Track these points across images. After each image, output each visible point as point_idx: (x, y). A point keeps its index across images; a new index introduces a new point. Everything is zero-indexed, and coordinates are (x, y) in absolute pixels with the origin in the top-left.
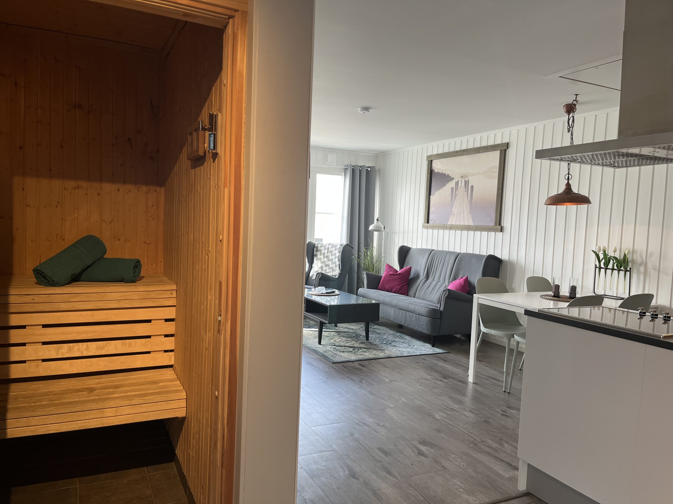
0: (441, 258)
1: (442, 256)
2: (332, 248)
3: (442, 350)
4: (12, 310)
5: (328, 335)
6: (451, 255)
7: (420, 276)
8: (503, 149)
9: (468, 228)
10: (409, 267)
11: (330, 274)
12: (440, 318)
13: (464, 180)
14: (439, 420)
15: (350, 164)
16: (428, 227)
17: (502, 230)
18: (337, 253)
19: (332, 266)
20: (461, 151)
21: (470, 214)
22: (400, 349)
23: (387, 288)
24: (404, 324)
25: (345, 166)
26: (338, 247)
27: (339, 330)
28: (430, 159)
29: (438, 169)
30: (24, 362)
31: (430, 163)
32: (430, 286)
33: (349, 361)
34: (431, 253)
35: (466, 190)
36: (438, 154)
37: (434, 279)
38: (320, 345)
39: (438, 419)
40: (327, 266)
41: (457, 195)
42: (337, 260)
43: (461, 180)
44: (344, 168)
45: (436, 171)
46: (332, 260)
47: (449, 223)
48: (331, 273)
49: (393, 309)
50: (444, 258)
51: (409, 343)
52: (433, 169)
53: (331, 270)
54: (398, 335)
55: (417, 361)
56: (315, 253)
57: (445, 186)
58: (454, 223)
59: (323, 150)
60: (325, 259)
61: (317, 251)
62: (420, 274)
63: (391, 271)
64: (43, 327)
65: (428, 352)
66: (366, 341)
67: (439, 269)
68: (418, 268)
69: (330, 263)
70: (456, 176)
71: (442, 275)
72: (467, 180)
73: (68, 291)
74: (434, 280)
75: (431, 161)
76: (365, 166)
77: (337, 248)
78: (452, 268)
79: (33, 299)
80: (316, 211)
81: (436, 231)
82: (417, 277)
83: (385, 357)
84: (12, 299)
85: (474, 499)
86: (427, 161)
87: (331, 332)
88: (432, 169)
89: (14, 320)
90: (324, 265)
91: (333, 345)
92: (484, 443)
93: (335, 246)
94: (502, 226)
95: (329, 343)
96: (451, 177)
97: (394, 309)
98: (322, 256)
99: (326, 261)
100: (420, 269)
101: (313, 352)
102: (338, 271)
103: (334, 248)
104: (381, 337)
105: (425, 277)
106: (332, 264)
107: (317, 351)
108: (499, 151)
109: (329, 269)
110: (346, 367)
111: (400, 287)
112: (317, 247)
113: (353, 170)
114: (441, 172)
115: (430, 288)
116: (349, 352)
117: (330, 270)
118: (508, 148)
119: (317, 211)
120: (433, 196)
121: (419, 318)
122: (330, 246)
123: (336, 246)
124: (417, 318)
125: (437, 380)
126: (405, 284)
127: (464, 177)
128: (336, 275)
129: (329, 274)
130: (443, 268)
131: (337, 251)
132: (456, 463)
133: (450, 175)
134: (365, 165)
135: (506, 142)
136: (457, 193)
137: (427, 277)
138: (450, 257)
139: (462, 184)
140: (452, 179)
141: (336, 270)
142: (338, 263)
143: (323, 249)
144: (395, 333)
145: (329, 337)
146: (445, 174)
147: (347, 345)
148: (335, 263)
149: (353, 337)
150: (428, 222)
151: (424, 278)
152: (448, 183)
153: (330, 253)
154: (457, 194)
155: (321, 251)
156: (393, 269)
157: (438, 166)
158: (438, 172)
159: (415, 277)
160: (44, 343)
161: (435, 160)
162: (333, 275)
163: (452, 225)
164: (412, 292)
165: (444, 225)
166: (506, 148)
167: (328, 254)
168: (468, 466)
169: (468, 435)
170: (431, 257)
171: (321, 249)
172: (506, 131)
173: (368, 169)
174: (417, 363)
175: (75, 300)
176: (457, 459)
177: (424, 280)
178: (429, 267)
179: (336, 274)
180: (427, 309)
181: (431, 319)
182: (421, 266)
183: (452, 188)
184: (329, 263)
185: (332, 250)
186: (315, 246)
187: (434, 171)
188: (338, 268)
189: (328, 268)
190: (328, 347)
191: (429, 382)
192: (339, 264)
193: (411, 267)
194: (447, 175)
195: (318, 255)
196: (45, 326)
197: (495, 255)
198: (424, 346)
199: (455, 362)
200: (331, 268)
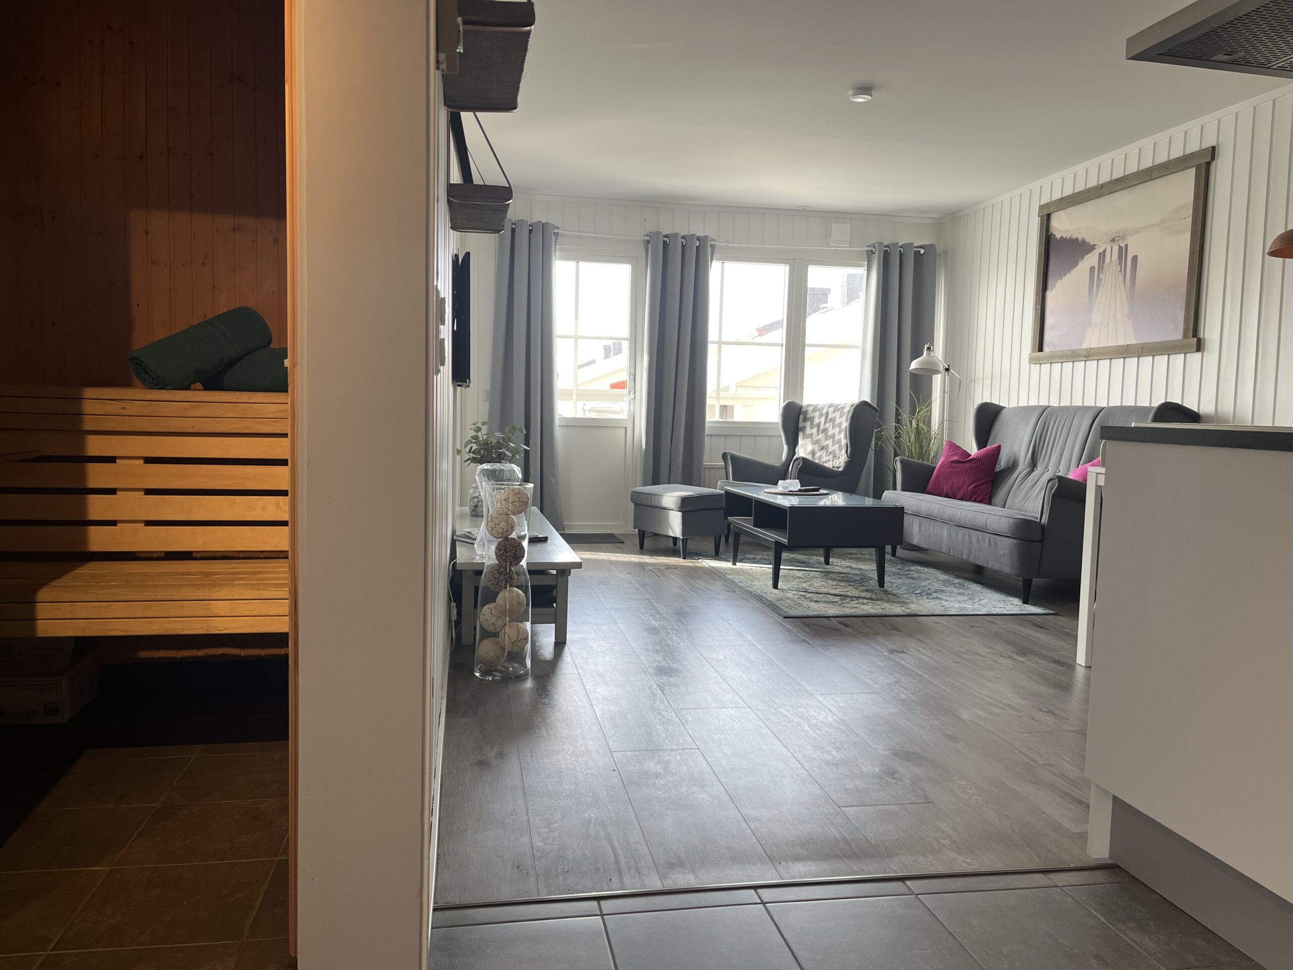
0: (1063, 421)
1: (1065, 419)
2: (834, 412)
3: (1044, 610)
4: (88, 426)
5: (802, 576)
6: (1084, 413)
7: (1018, 465)
8: (1202, 162)
9: (1125, 352)
10: (996, 445)
11: (829, 465)
12: (1041, 541)
13: (1118, 247)
14: (966, 721)
15: (879, 242)
16: (1040, 359)
17: (1199, 347)
18: (843, 421)
19: (833, 449)
20: (1110, 182)
21: (1130, 320)
22: (944, 603)
23: (945, 490)
24: (968, 556)
25: (870, 246)
26: (846, 410)
27: (831, 570)
28: (1045, 212)
29: (1061, 231)
30: (113, 523)
31: (1046, 220)
32: (1038, 483)
33: (820, 616)
34: (1043, 413)
35: (1121, 268)
36: (1062, 199)
37: (1047, 467)
38: (776, 590)
39: (963, 719)
40: (824, 448)
41: (1102, 283)
42: (842, 435)
43: (1112, 247)
44: (867, 250)
45: (1058, 236)
46: (833, 436)
47: (1085, 346)
48: (831, 462)
49: (946, 527)
50: (1068, 422)
51: (973, 595)
52: (1052, 233)
53: (832, 456)
54: (955, 582)
55: (973, 624)
56: (801, 425)
57: (1076, 265)
58: (1094, 345)
59: (822, 217)
60: (820, 436)
61: (805, 420)
62: (1018, 460)
63: (955, 455)
64: (145, 462)
65: (1008, 611)
66: (877, 588)
67: (1057, 444)
68: (1016, 448)
69: (830, 442)
70: (1099, 241)
71: (1063, 457)
72: (1123, 245)
73: (184, 397)
74: (1047, 470)
75: (1049, 216)
76: (913, 244)
77: (845, 413)
78: (1083, 440)
79: (123, 408)
80: (807, 342)
81: (1057, 367)
82: (1013, 466)
83: (904, 614)
84: (89, 407)
85: (969, 860)
86: (1039, 216)
87: (810, 572)
88: (1050, 234)
89: (95, 446)
90: (817, 448)
91: (804, 590)
92: (1051, 768)
93: (841, 408)
94: (1202, 337)
95: (796, 587)
96: (1089, 243)
97: (948, 528)
98: (815, 431)
99: (822, 439)
100: (1020, 450)
101: (754, 599)
102: (843, 458)
103: (839, 413)
104: (914, 584)
105: (1029, 464)
106: (833, 445)
107: (763, 599)
108: (1195, 168)
109: (826, 456)
110: (808, 626)
111: (974, 488)
112: (806, 412)
113: (886, 257)
114: (1068, 237)
115: (1038, 486)
116: (831, 602)
117: (829, 457)
118: (1213, 158)
119: (808, 340)
120: (1052, 291)
121: (995, 542)
122: (831, 409)
123: (843, 408)
124: (993, 544)
125: (1002, 656)
126: (986, 481)
127: (1117, 239)
128: (840, 467)
129: (827, 465)
130: (1068, 443)
131: (845, 417)
132: (962, 795)
133: (1087, 240)
134: (912, 242)
135: (1210, 146)
136: (1101, 277)
137: (1033, 464)
138: (1082, 417)
139: (1113, 256)
140: (1092, 248)
141: (841, 457)
142: (844, 442)
143: (817, 417)
144: (951, 579)
145: (802, 578)
146: (1077, 239)
147: (832, 592)
148: (839, 441)
149: (855, 581)
150: (1041, 349)
151: (1025, 467)
152: (1084, 257)
153: (831, 423)
154: (1101, 279)
155: (812, 419)
156: (960, 452)
157: (1062, 226)
158: (1062, 237)
159: (1009, 468)
160: (149, 492)
161: (1056, 211)
162: (833, 467)
163: (1090, 349)
164: (1000, 496)
165: (1073, 352)
166: (1209, 160)
167: (827, 425)
168: (987, 803)
169: (1018, 749)
170: (1042, 421)
171: (814, 417)
172: (1210, 120)
173: (919, 251)
174: (972, 626)
175: (196, 414)
176: (968, 789)
177: (1026, 471)
178: (1038, 442)
179: (840, 463)
180: (1011, 520)
181: (1019, 542)
182: (1021, 444)
183: (1092, 269)
184: (827, 442)
185: (835, 417)
186: (802, 410)
187: (1055, 235)
188: (844, 451)
189: (825, 453)
190: (790, 592)
191: (981, 658)
192: (847, 444)
193: (1000, 446)
194: (1080, 240)
195: (807, 428)
196: (149, 460)
197: (1185, 405)
198: (1004, 601)
199: (1065, 630)
200: (831, 453)
